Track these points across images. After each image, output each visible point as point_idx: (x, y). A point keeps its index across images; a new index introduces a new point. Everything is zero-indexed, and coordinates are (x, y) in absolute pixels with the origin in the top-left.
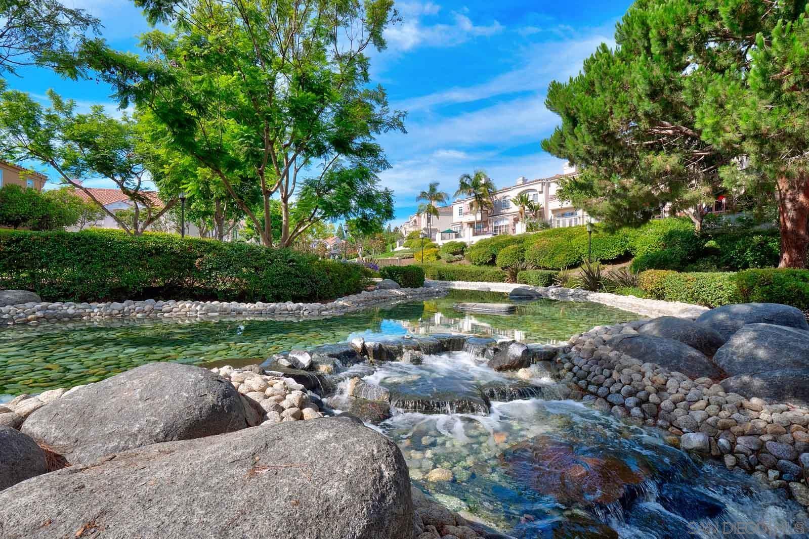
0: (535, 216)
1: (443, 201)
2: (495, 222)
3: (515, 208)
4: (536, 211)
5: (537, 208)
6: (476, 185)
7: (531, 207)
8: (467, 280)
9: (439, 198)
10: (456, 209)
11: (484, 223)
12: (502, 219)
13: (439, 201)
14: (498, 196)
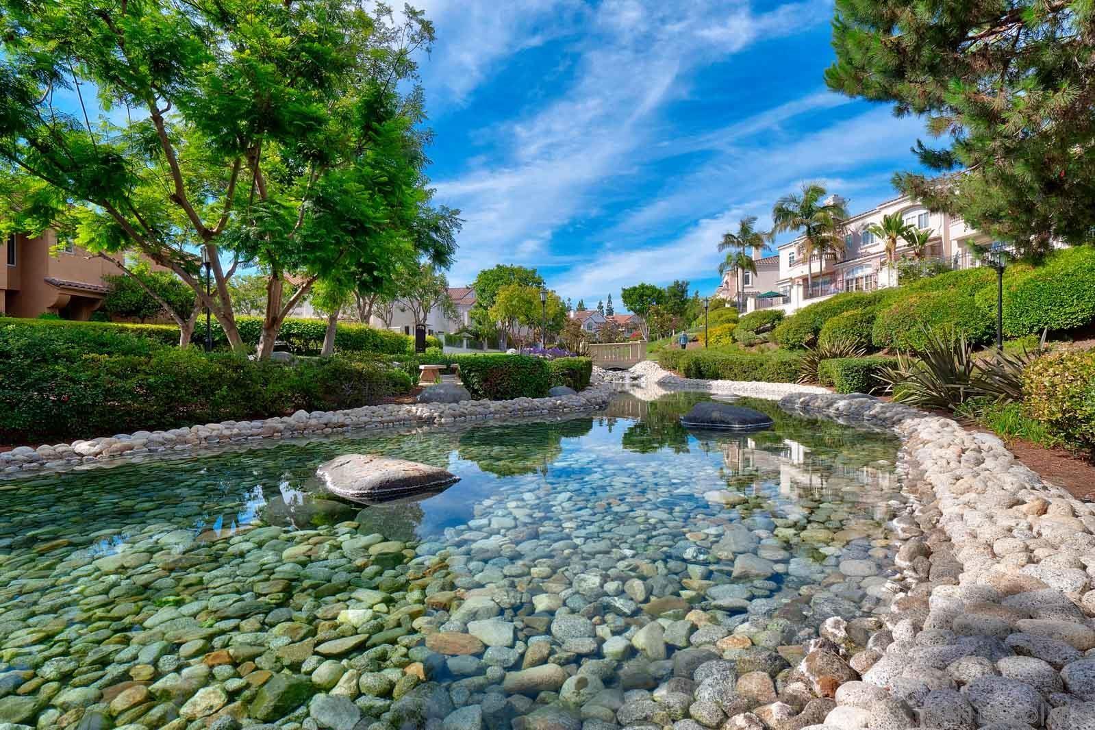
0: (920, 255)
1: (764, 247)
2: (848, 273)
3: (880, 244)
4: (923, 243)
5: (924, 239)
6: (808, 211)
7: (910, 238)
8: (735, 378)
9: (756, 241)
10: (784, 256)
11: (829, 276)
12: (861, 266)
13: (757, 247)
14: (852, 227)
